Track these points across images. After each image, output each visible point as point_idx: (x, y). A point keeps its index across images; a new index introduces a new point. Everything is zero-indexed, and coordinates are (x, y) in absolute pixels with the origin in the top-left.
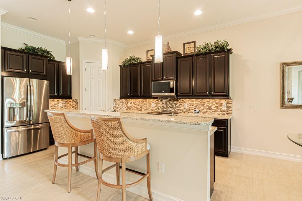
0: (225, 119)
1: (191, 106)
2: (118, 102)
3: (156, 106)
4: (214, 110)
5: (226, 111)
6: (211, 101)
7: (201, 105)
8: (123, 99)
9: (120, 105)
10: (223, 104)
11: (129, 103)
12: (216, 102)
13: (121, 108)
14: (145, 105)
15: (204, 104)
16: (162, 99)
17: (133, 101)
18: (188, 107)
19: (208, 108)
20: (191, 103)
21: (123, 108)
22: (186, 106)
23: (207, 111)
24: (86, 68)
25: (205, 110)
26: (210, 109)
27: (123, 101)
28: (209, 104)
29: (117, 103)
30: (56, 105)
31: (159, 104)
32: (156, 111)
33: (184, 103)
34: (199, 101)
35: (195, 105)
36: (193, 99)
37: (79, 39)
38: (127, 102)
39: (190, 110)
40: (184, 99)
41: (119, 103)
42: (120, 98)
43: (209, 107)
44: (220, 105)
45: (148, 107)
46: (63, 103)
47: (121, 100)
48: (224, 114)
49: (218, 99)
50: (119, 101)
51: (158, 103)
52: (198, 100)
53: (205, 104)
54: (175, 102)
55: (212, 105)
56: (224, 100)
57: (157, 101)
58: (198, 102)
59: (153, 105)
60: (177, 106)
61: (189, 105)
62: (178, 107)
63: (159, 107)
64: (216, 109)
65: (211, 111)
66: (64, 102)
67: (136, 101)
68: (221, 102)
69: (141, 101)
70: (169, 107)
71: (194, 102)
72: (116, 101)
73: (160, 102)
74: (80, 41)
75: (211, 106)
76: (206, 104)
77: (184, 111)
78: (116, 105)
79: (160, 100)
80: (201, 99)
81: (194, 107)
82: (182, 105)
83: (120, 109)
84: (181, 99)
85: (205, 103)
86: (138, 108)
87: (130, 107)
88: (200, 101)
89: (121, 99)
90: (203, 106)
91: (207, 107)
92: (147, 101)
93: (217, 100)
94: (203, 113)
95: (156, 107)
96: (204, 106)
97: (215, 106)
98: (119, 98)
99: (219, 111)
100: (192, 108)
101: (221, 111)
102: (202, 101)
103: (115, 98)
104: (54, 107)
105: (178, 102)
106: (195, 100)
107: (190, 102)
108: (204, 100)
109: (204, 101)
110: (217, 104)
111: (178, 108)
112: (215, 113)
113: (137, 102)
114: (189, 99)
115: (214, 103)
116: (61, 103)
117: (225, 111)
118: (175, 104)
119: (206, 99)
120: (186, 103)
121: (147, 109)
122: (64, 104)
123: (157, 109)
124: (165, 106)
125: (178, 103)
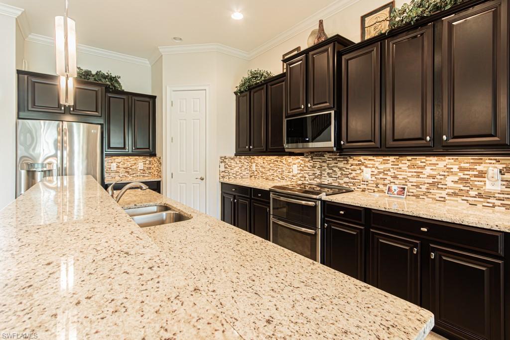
0: (497, 229)
1: (381, 176)
2: (231, 163)
3: (299, 172)
4: (453, 191)
5: (502, 196)
6: (445, 163)
7: (410, 174)
8: (243, 157)
9: (237, 168)
10: (490, 173)
11: (254, 165)
12: (463, 165)
13: (238, 174)
14: (280, 170)
15: (419, 170)
16: (312, 158)
17: (259, 160)
18: (374, 178)
19: (433, 184)
20: (382, 167)
21: (241, 175)
22: (367, 174)
23: (431, 191)
24: (172, 102)
25: (424, 188)
26: (440, 186)
27: (242, 160)
28: (435, 173)
29: (229, 164)
30: (133, 167)
31: (307, 169)
32: (300, 182)
33: (363, 167)
34: (405, 163)
35: (393, 174)
36: (387, 158)
37: (161, 50)
38: (251, 162)
39: (377, 187)
40: (361, 158)
41: (233, 164)
42: (236, 155)
43: (436, 180)
44: (475, 176)
45: (286, 173)
46: (146, 164)
47: (237, 159)
48: (491, 205)
49: (469, 159)
50: (232, 161)
51: (305, 166)
52: (401, 158)
53: (424, 172)
54: (341, 165)
55: (446, 174)
56: (494, 161)
57: (301, 162)
58: (400, 165)
59: (295, 169)
60: (344, 173)
61: (376, 171)
62: (347, 176)
63: (307, 176)
64: (461, 186)
65: (444, 193)
66: (148, 162)
67: (265, 162)
68: (479, 168)
69: (272, 161)
70: (326, 175)
71: (389, 166)
72: (227, 161)
73: (309, 164)
74: (163, 54)
75: (442, 177)
76: (428, 171)
77: (362, 186)
78: (226, 168)
79: (307, 160)
80: (409, 158)
81: (389, 178)
82: (358, 172)
83: (234, 175)
84: (355, 158)
85: (423, 168)
86: (268, 175)
87: (256, 173)
88: (408, 163)
89: (238, 157)
90: (418, 177)
91: (431, 181)
92: (284, 162)
93: (466, 161)
94: (417, 196)
95: (301, 175)
96: (421, 176)
97: (456, 178)
98: (233, 155)
99: (473, 193)
100: (384, 179)
101: (480, 195)
102: (413, 161)
103: (224, 156)
104: (130, 170)
105: (347, 163)
106: (392, 158)
107: (377, 164)
108: (420, 160)
109: (419, 162)
110: (466, 173)
111: (346, 180)
112: (459, 199)
113: (267, 164)
114: (375, 158)
115: (455, 169)
116: (142, 163)
117: (497, 195)
118: (341, 169)
119: (428, 158)
120: (366, 167)
121: (283, 178)
122: (147, 166)
123: (303, 179)
124: (318, 172)
125: (348, 166)
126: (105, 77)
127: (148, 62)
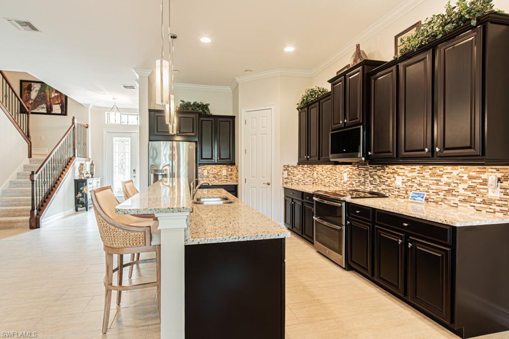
1: (410, 183)
2: (294, 170)
3: (348, 179)
4: (463, 198)
5: (501, 202)
6: (458, 171)
7: (431, 182)
8: (306, 166)
9: (299, 176)
10: (489, 183)
11: (315, 173)
12: (471, 174)
13: (300, 180)
14: (334, 178)
15: (439, 178)
16: (358, 166)
17: (319, 168)
18: (404, 186)
19: (448, 191)
20: (410, 175)
21: (304, 182)
22: (398, 182)
23: (447, 197)
24: (246, 121)
25: (442, 194)
26: (454, 193)
27: (304, 169)
28: (450, 181)
29: (292, 171)
30: (219, 174)
31: (354, 177)
32: (349, 189)
33: (396, 175)
34: (428, 171)
35: (418, 182)
36: (414, 167)
37: (237, 80)
38: (313, 170)
39: (406, 193)
40: (395, 167)
41: (295, 172)
42: (299, 164)
43: (450, 188)
44: (481, 184)
45: (338, 181)
46: (228, 171)
47: (300, 168)
48: (492, 211)
49: (476, 168)
50: (295, 169)
51: (353, 174)
52: (425, 167)
53: (442, 180)
54: (379, 173)
55: (458, 182)
56: (495, 170)
57: (350, 170)
58: (424, 174)
59: (346, 177)
60: (382, 180)
61: (406, 179)
62: (383, 183)
63: (354, 183)
64: (469, 193)
65: (456, 200)
66: (230, 170)
67: (323, 170)
68: (484, 176)
69: (329, 169)
70: (368, 182)
71: (415, 174)
72: (290, 169)
73: (356, 172)
74: (239, 82)
75: (455, 185)
76: (445, 179)
77: (396, 193)
78: (289, 175)
79: (354, 168)
80: (431, 167)
81: (415, 185)
82: (392, 179)
83: (297, 182)
84: (390, 166)
85: (441, 176)
86: (325, 182)
87: (317, 180)
88: (430, 172)
89: (301, 166)
90: (437, 184)
91: (447, 188)
92: (338, 170)
93: (473, 170)
94: (436, 202)
95: (350, 182)
96: (440, 183)
97: (466, 186)
98: (295, 164)
99: (479, 200)
100: (412, 186)
101: (484, 202)
102: (434, 170)
103: (287, 165)
104: (217, 176)
105: (384, 172)
106: (418, 167)
107: (407, 173)
108: (439, 169)
109: (438, 171)
110: (474, 181)
111: (384, 187)
112: (468, 205)
113: (324, 172)
114: (405, 167)
115: (465, 177)
116: (225, 171)
117: (497, 202)
118: (380, 177)
119: (445, 167)
120: (399, 175)
121: (336, 185)
122: (229, 173)
123: (351, 186)
124: (362, 180)
125: (385, 174)
126: (199, 106)
127: (230, 89)
